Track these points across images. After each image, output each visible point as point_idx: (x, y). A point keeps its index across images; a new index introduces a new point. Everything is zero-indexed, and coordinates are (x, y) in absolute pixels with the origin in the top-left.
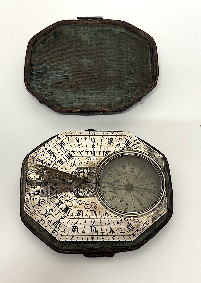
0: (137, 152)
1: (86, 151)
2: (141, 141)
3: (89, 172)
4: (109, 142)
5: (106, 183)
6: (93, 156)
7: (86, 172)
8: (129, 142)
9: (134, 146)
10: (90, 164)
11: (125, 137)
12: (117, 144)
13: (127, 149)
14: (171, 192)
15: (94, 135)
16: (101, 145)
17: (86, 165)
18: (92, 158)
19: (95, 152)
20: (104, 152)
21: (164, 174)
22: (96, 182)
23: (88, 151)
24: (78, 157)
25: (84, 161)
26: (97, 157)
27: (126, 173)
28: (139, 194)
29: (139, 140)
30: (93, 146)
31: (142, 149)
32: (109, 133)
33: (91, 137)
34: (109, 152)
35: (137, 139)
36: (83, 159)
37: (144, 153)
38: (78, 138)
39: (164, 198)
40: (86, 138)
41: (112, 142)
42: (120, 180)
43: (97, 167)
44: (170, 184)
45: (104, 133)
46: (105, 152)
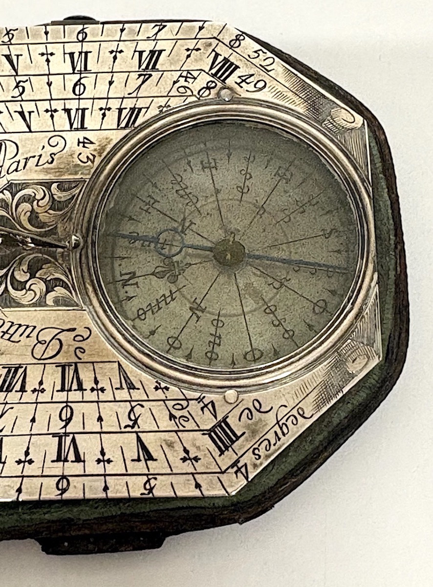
0: (261, 105)
1: (47, 111)
2: (277, 59)
3: (55, 197)
4: (143, 67)
5: (133, 238)
6: (77, 129)
7: (42, 199)
8: (229, 67)
9: (248, 81)
10: (62, 166)
11: (210, 45)
12: (179, 73)
13: (218, 94)
14: (398, 269)
15: (84, 39)
16: (111, 83)
17: (47, 171)
18: (73, 138)
19: (84, 110)
20: (120, 110)
21: (369, 196)
22: (86, 242)
23: (56, 111)
24: (14, 137)
25: (37, 154)
26: (90, 135)
27: (218, 192)
28: (270, 280)
29: (269, 54)
30: (75, 85)
31: (279, 95)
32: (145, 31)
33: (69, 48)
34: (144, 111)
35: (260, 52)
36: (32, 145)
37: (288, 111)
38: (18, 56)
39: (371, 301)
40: (48, 56)
41: (157, 67)
42: (192, 223)
43: (89, 177)
44: (396, 235)
45: (122, 30)
46: (125, 112)
